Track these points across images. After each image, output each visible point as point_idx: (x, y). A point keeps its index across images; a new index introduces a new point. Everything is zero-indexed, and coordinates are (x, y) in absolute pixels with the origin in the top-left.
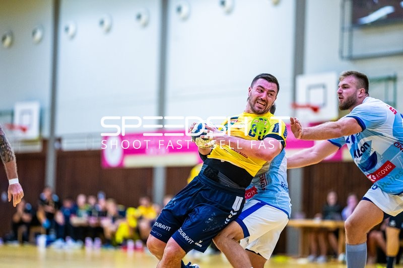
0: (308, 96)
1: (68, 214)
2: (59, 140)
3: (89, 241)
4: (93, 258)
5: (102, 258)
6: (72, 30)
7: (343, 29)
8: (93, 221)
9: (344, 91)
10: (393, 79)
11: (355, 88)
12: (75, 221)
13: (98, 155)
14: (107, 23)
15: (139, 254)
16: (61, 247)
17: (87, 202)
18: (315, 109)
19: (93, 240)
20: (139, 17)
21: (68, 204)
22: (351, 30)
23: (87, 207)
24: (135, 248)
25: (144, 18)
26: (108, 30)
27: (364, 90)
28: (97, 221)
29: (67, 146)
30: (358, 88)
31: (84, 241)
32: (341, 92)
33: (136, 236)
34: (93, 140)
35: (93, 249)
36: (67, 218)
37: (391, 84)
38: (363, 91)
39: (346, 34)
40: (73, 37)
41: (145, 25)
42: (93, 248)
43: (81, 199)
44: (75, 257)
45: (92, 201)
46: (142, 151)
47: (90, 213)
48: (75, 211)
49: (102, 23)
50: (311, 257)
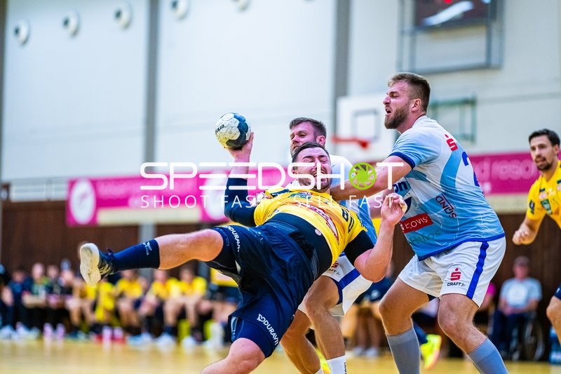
0: (354, 125)
1: (18, 290)
2: (7, 187)
3: (48, 329)
4: (54, 352)
5: (66, 353)
6: (23, 33)
7: (402, 33)
8: (54, 301)
9: (393, 100)
10: (471, 102)
11: (407, 98)
12: (28, 300)
13: (61, 208)
14: (73, 23)
15: (118, 347)
16: (10, 337)
17: (45, 274)
18: (364, 144)
19: (54, 327)
20: (118, 15)
21: (18, 277)
22: (413, 34)
23: (45, 281)
24: (113, 338)
25: (125, 16)
26: (75, 33)
27: (420, 102)
28: (59, 301)
29: (16, 195)
30: (411, 98)
31: (42, 330)
32: (388, 101)
33: (114, 321)
34: (54, 186)
35: (54, 340)
36: (17, 297)
37: (468, 109)
38: (418, 103)
39: (407, 39)
40: (25, 42)
41: (127, 26)
42: (53, 338)
43: (38, 270)
44: (29, 352)
45: (52, 272)
46: (122, 202)
47: (50, 290)
48: (28, 286)
49: (66, 23)
50: (358, 350)
